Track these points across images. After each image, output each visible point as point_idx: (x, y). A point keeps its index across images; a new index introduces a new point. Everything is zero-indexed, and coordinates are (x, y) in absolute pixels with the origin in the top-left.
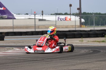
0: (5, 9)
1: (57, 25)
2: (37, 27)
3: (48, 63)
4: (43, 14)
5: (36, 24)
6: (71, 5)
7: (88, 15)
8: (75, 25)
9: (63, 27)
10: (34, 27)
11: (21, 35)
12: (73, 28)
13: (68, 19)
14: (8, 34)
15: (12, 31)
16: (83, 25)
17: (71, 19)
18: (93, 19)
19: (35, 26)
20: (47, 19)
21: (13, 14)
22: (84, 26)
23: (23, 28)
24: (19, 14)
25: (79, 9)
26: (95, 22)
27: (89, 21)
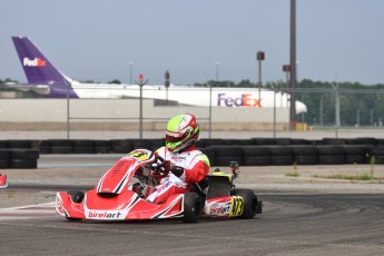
0: (43, 63)
1: (213, 120)
2: (149, 127)
3: (176, 246)
4: (167, 85)
5: (144, 116)
6: (261, 56)
7: (320, 90)
8: (275, 123)
9: (233, 127)
10: (138, 127)
11: (94, 152)
12: (265, 131)
13: (252, 103)
14: (50, 147)
15: (66, 138)
16: (300, 121)
17: (262, 103)
18: (335, 103)
19: (141, 123)
20: (181, 101)
21: (70, 80)
22: (305, 126)
23: (103, 130)
24: (89, 82)
25: (290, 69)
26: (341, 113)
27: (321, 109)
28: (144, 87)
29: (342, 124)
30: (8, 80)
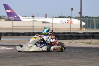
4: (46, 17)
6: (72, 9)
7: (90, 19)
9: (65, 29)
12: (74, 30)
13: (70, 22)
16: (84, 28)
17: (73, 22)
18: (94, 23)
19: (33, 28)
21: (19, 16)
24: (25, 17)
25: (80, 13)
26: (96, 25)
27: (91, 24)
28: (34, 18)
29: (96, 28)
30: (3, 16)
